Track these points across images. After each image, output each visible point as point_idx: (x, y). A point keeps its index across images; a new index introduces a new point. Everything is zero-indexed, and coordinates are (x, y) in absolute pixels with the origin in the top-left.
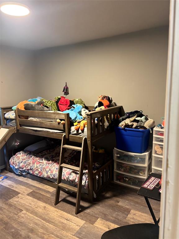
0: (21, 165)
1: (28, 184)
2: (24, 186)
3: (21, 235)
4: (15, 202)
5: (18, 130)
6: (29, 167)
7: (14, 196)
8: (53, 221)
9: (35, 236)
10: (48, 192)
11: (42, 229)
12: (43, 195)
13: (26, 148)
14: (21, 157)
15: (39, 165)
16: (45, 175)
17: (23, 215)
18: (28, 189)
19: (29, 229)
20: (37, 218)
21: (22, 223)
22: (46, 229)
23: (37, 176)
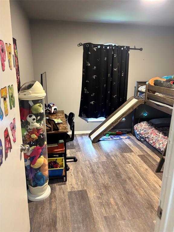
0: (142, 132)
1: (142, 148)
2: (139, 149)
3: (121, 177)
4: (127, 156)
5: (145, 102)
6: (147, 135)
7: (128, 152)
8: (148, 181)
9: (130, 183)
10: (155, 161)
11: (137, 181)
12: (150, 161)
13: (151, 120)
14: (143, 126)
15: (155, 136)
16: (157, 146)
17: (128, 166)
18: (141, 152)
19: (128, 176)
20: (137, 173)
21: (125, 170)
22: (140, 184)
23: (151, 145)
